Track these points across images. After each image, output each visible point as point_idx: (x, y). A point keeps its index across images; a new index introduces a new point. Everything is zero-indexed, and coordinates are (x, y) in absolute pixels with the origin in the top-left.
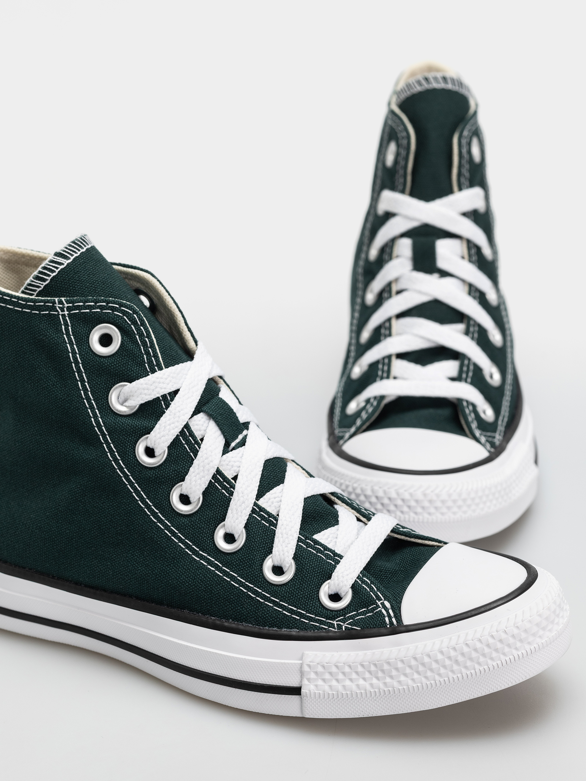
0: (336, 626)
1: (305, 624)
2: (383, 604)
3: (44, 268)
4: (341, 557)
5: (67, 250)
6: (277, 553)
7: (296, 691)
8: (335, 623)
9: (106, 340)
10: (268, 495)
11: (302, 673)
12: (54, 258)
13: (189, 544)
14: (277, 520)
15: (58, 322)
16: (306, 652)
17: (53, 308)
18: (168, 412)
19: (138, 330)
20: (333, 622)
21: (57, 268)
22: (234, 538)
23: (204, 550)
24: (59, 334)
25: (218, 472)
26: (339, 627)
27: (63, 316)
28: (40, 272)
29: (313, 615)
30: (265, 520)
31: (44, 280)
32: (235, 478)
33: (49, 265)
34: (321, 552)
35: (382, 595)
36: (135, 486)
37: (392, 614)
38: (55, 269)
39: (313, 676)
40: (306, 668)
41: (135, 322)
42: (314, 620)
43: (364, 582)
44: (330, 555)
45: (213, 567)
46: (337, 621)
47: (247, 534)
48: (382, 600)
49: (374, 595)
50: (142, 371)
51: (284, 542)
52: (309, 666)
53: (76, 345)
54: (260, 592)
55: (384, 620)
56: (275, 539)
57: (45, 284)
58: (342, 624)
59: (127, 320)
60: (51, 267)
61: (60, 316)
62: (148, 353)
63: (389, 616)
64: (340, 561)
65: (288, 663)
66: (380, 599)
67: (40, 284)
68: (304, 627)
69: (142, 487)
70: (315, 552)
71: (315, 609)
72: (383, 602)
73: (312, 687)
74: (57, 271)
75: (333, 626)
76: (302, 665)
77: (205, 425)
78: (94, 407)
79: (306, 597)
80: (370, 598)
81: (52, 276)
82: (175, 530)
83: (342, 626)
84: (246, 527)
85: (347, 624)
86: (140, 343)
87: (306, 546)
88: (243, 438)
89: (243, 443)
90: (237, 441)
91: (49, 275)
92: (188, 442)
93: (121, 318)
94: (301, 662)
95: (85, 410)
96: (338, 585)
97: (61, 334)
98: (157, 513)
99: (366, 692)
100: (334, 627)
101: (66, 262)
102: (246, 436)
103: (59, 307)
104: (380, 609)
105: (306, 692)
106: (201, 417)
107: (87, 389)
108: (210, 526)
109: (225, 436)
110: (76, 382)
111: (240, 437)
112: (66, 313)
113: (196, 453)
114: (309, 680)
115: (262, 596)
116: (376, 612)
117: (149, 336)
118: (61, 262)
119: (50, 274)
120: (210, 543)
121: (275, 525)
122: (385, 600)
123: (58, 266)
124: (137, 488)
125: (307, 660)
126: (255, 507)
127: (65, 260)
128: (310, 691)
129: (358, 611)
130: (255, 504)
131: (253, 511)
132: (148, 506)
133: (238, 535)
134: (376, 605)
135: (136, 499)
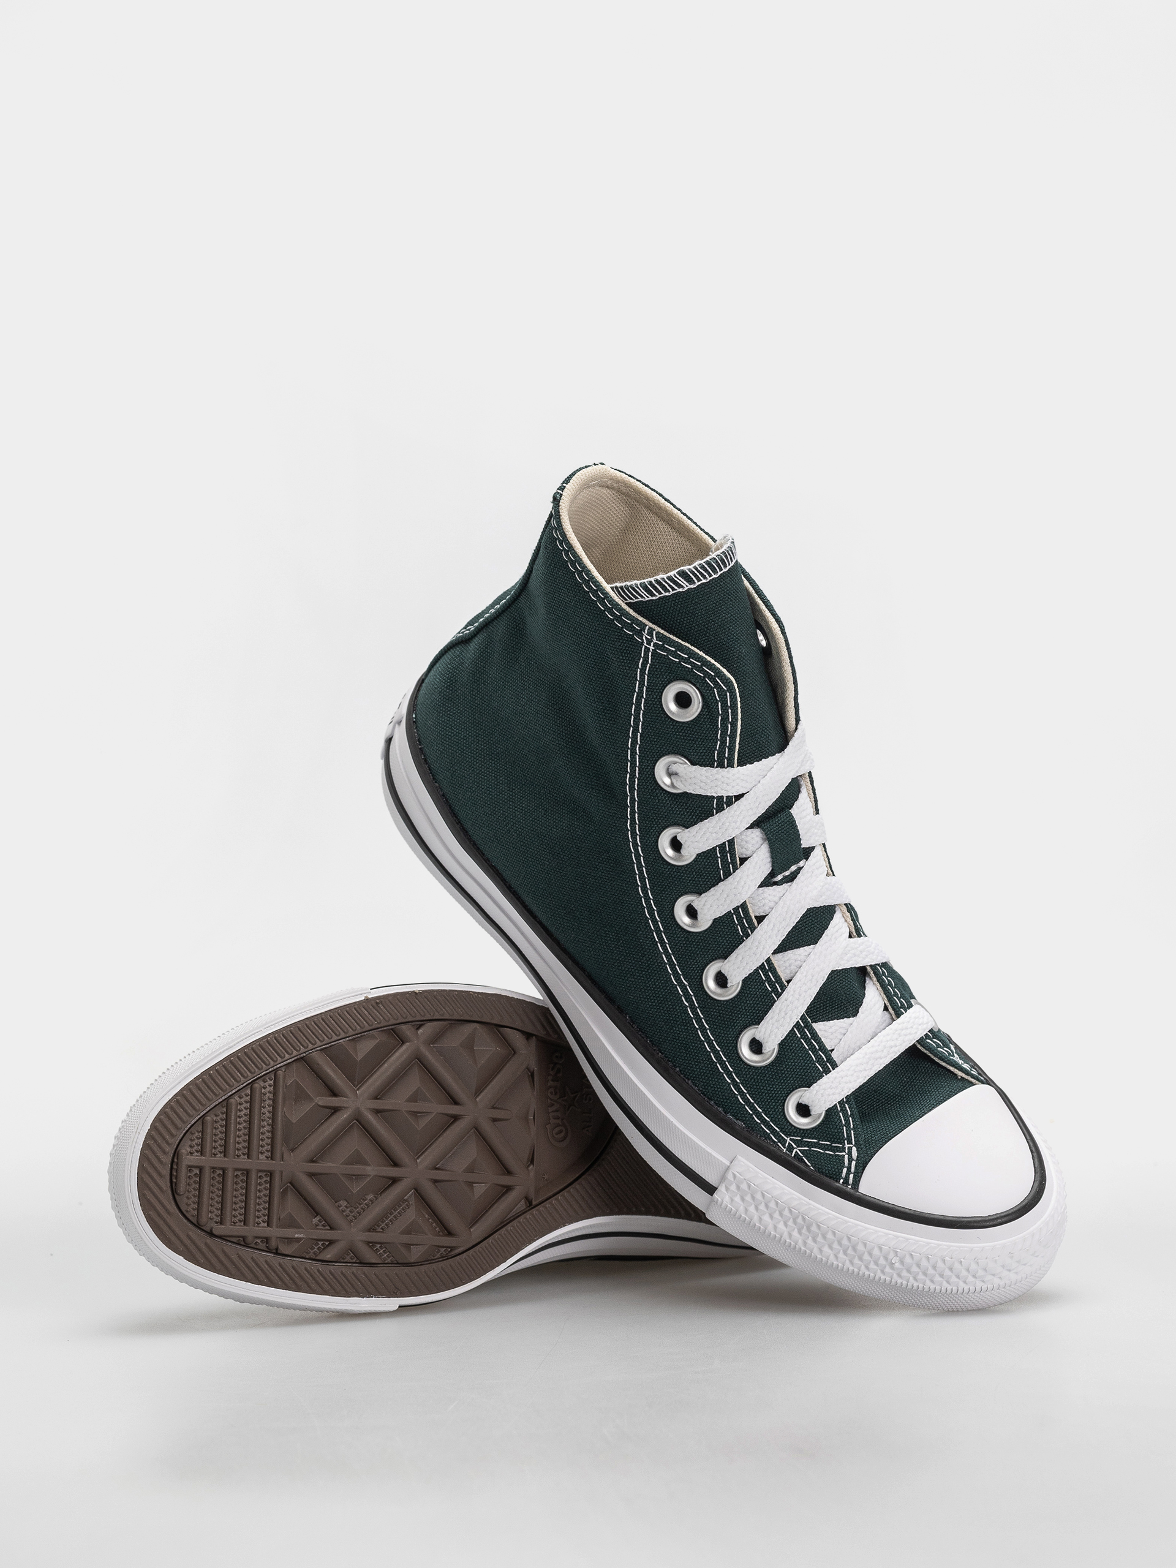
0: (787, 1144)
1: (755, 1123)
2: (850, 1149)
3: (657, 581)
4: (835, 1065)
5: (696, 572)
6: (763, 1030)
7: (710, 1189)
8: (788, 1140)
9: (683, 700)
10: (790, 954)
11: (723, 1178)
12: (676, 577)
13: (674, 962)
14: (783, 991)
15: (638, 651)
16: (739, 1157)
17: (640, 634)
18: (716, 817)
19: (725, 711)
20: (786, 1138)
21: (673, 589)
22: (727, 983)
23: (687, 978)
24: (632, 666)
25: (744, 906)
26: (790, 1149)
27: (647, 650)
28: (651, 583)
29: (768, 1118)
30: (770, 983)
31: (653, 595)
32: (760, 919)
33: (666, 582)
34: (815, 1051)
35: (855, 1137)
36: (643, 870)
37: (853, 1170)
38: (670, 590)
39: (733, 1188)
40: (730, 1176)
41: (725, 702)
42: (767, 1125)
43: (843, 1110)
44: (823, 1059)
45: (687, 1002)
46: (791, 1139)
47: (741, 989)
48: (852, 1144)
49: (847, 1133)
50: (708, 757)
51: (777, 1021)
52: (735, 1176)
53: (647, 688)
54: (723, 1060)
55: (840, 1171)
56: (770, 1011)
57: (651, 598)
58: (795, 1146)
59: (717, 695)
60: (666, 585)
61: (643, 648)
62: (723, 743)
63: (849, 1168)
64: (830, 1071)
65: (715, 1158)
66: (850, 1142)
67: (645, 594)
68: (752, 1127)
69: (650, 876)
70: (807, 1048)
71: (775, 1113)
72: (852, 1147)
73: (727, 1199)
74: (672, 592)
75: (783, 1143)
76: (728, 1168)
77: (757, 846)
78: (636, 764)
79: (771, 1095)
80: (840, 1134)
81: (662, 595)
82: (665, 939)
83: (793, 1148)
84: (745, 981)
85: (799, 1150)
86: (719, 727)
87: (801, 1036)
88: (795, 871)
89: (791, 878)
90: (787, 873)
91: (660, 593)
92: (724, 858)
93: (711, 690)
94: (728, 1163)
95: (625, 761)
96: (812, 1101)
97: (636, 667)
98: (654, 910)
99: (781, 1239)
100: (784, 1145)
101: (687, 586)
102: (800, 868)
103: (646, 638)
104: (844, 1153)
105: (718, 1200)
106: (757, 833)
107: (637, 741)
108: (706, 956)
109: (773, 866)
110: (629, 727)
111: (793, 868)
112: (652, 648)
113: (728, 874)
114: (727, 1189)
115: (724, 1066)
116: (838, 1155)
117: (734, 724)
118: (682, 584)
119: (662, 592)
120: (698, 974)
121: (779, 995)
122: (855, 1146)
123: (676, 588)
124: (643, 873)
125: (736, 1169)
126: (765, 963)
127: (687, 584)
128: (723, 1201)
129: (819, 1141)
130: (768, 960)
131: (762, 967)
132: (648, 898)
133: (731, 984)
134: (843, 1146)
135: (638, 884)
